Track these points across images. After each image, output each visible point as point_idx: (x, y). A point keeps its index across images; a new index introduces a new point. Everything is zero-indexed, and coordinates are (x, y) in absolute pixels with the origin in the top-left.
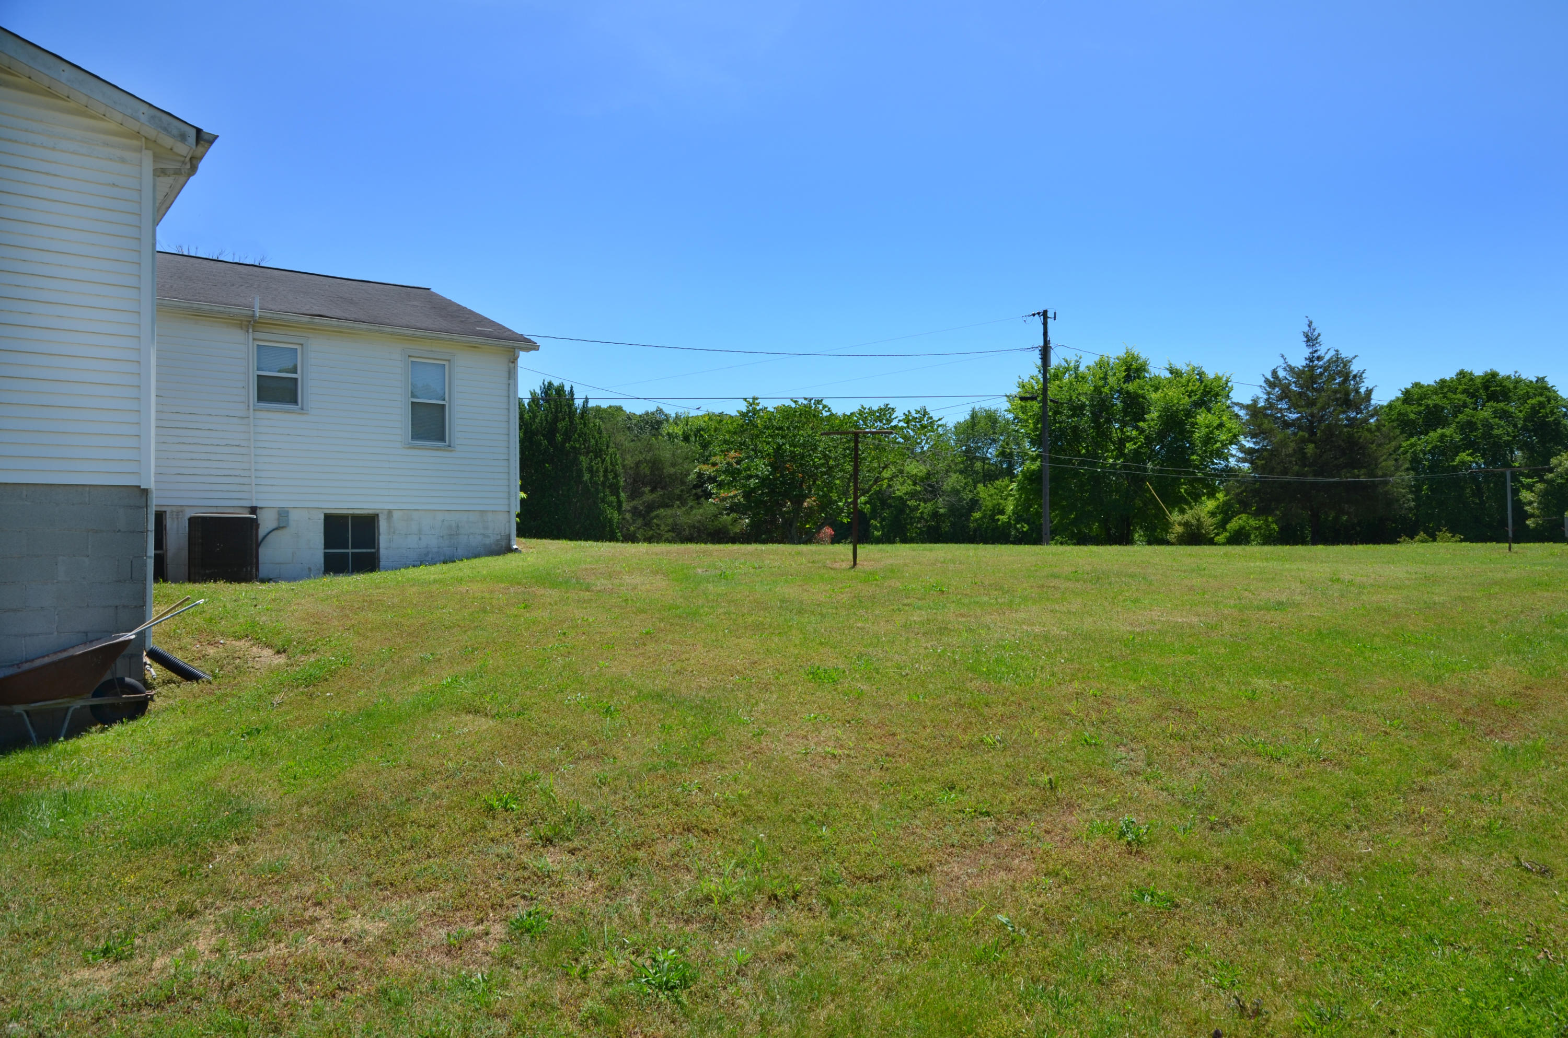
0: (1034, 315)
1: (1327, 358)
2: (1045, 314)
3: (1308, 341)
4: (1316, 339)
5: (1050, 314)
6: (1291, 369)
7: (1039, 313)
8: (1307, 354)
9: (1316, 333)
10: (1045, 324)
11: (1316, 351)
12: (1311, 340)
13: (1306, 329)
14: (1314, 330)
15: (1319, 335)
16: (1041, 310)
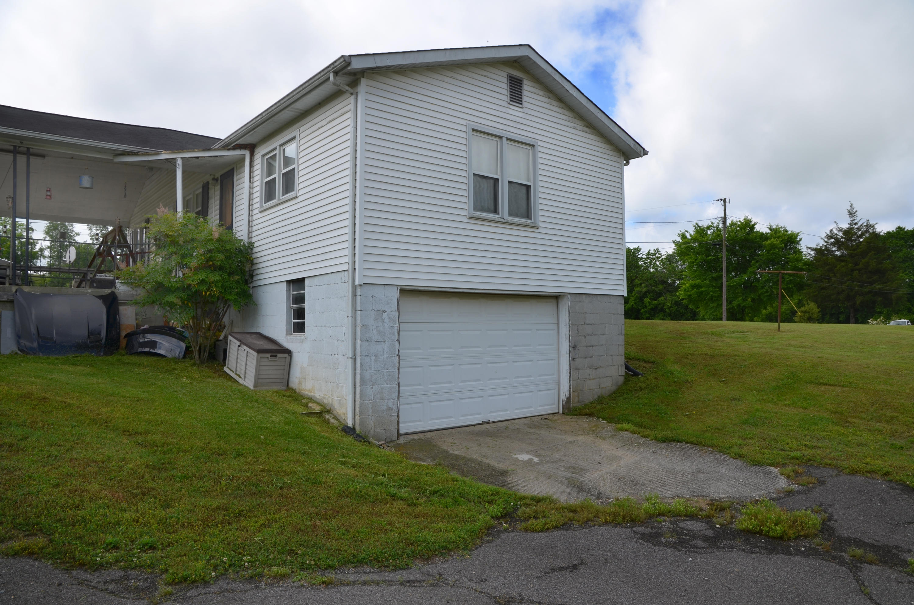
0: (718, 200)
1: (860, 224)
2: (725, 200)
3: (850, 214)
4: (854, 213)
5: (727, 200)
6: (840, 230)
7: (721, 200)
8: (849, 222)
9: (854, 210)
10: (725, 205)
11: (854, 220)
12: (851, 214)
13: (849, 208)
14: (854, 208)
15: (856, 211)
16: (723, 199)
